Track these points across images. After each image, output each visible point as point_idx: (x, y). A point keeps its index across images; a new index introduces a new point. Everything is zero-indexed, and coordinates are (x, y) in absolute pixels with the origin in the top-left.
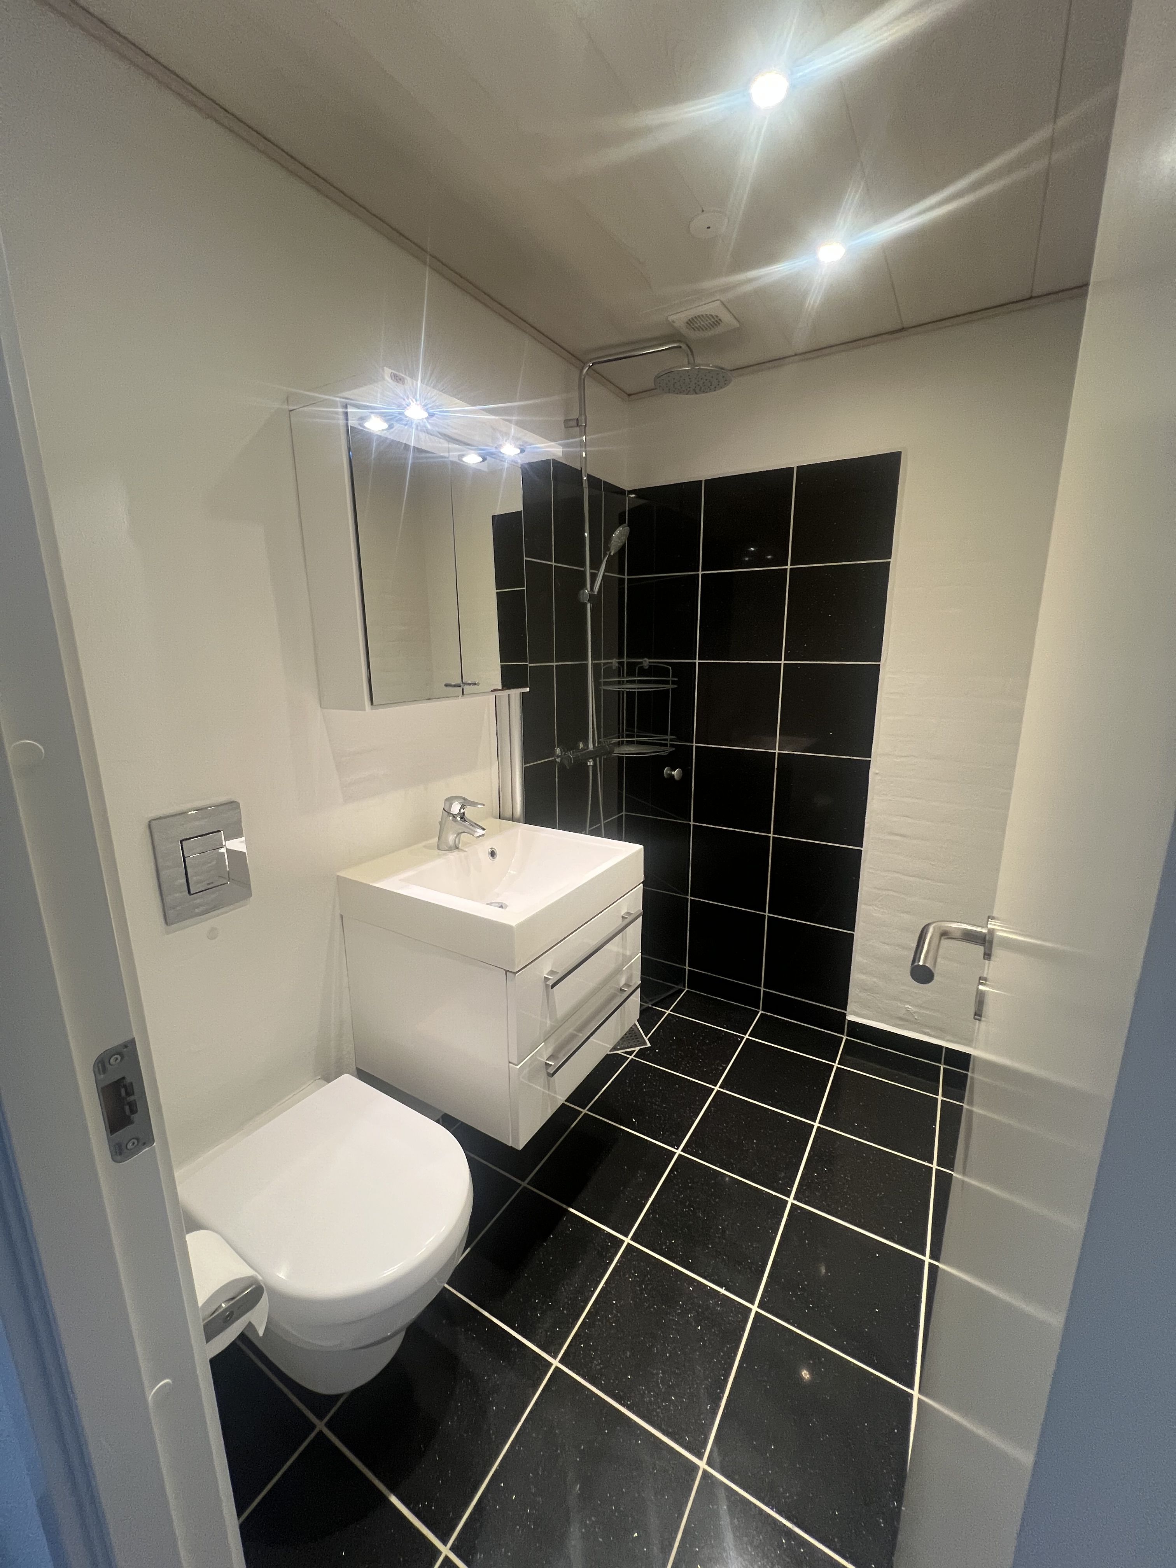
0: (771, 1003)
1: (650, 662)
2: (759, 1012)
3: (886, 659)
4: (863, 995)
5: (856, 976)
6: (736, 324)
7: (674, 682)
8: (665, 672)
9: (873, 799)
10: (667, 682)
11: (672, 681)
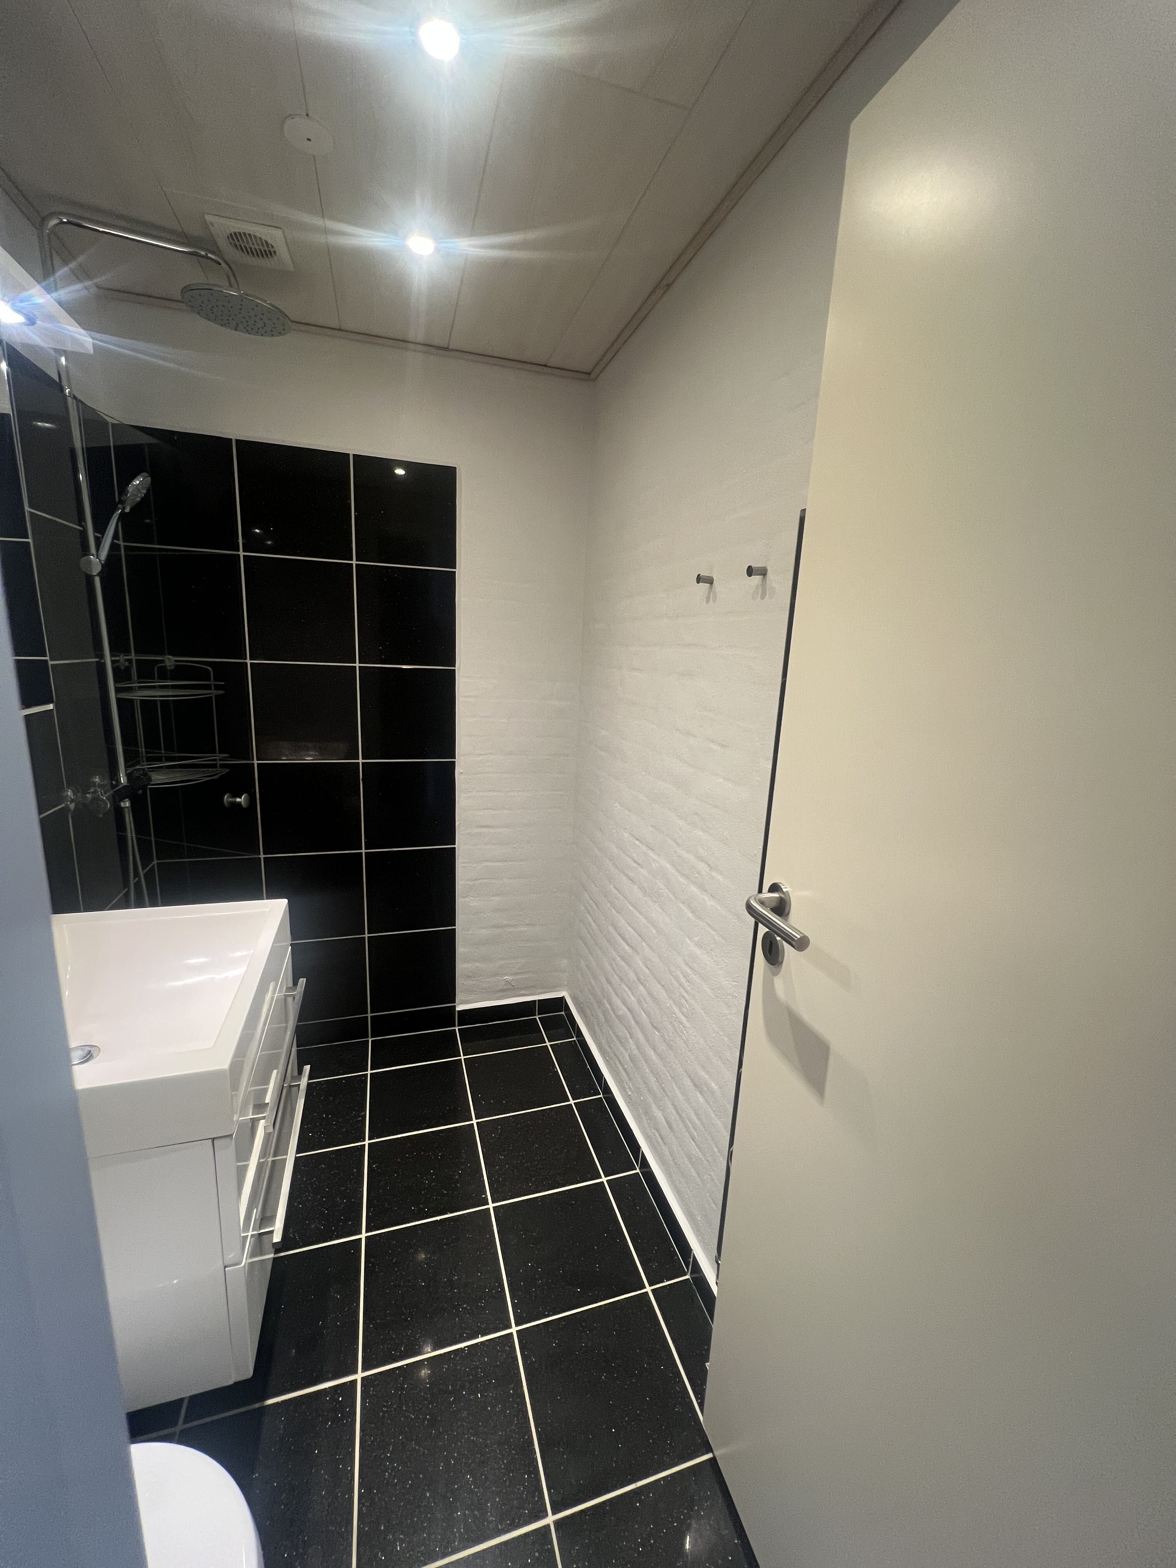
0: (380, 1027)
1: (176, 661)
2: (368, 1041)
3: (460, 665)
4: (470, 982)
5: (461, 967)
6: (291, 268)
7: (217, 687)
8: (205, 675)
9: (460, 797)
10: (208, 687)
11: (215, 685)
